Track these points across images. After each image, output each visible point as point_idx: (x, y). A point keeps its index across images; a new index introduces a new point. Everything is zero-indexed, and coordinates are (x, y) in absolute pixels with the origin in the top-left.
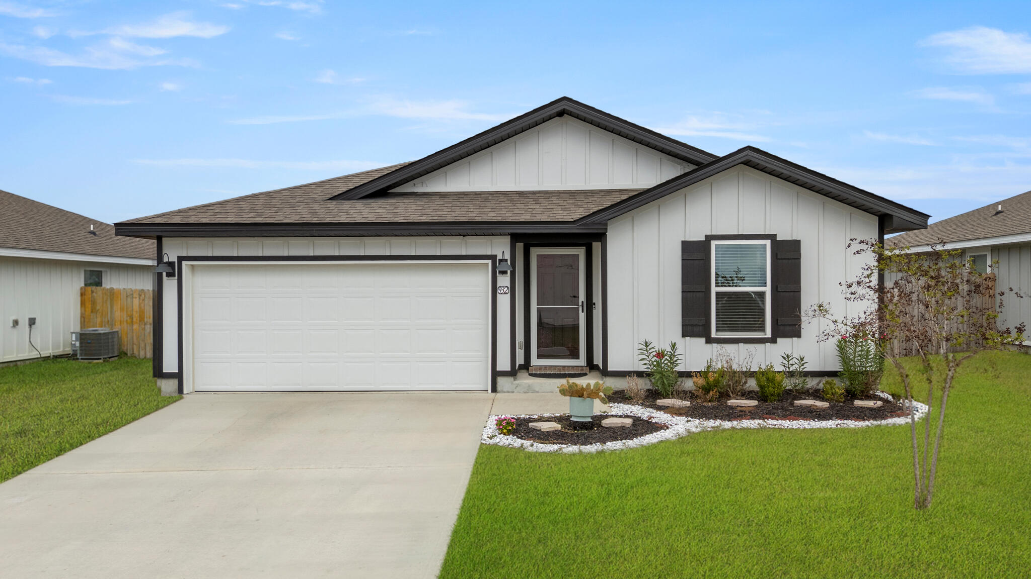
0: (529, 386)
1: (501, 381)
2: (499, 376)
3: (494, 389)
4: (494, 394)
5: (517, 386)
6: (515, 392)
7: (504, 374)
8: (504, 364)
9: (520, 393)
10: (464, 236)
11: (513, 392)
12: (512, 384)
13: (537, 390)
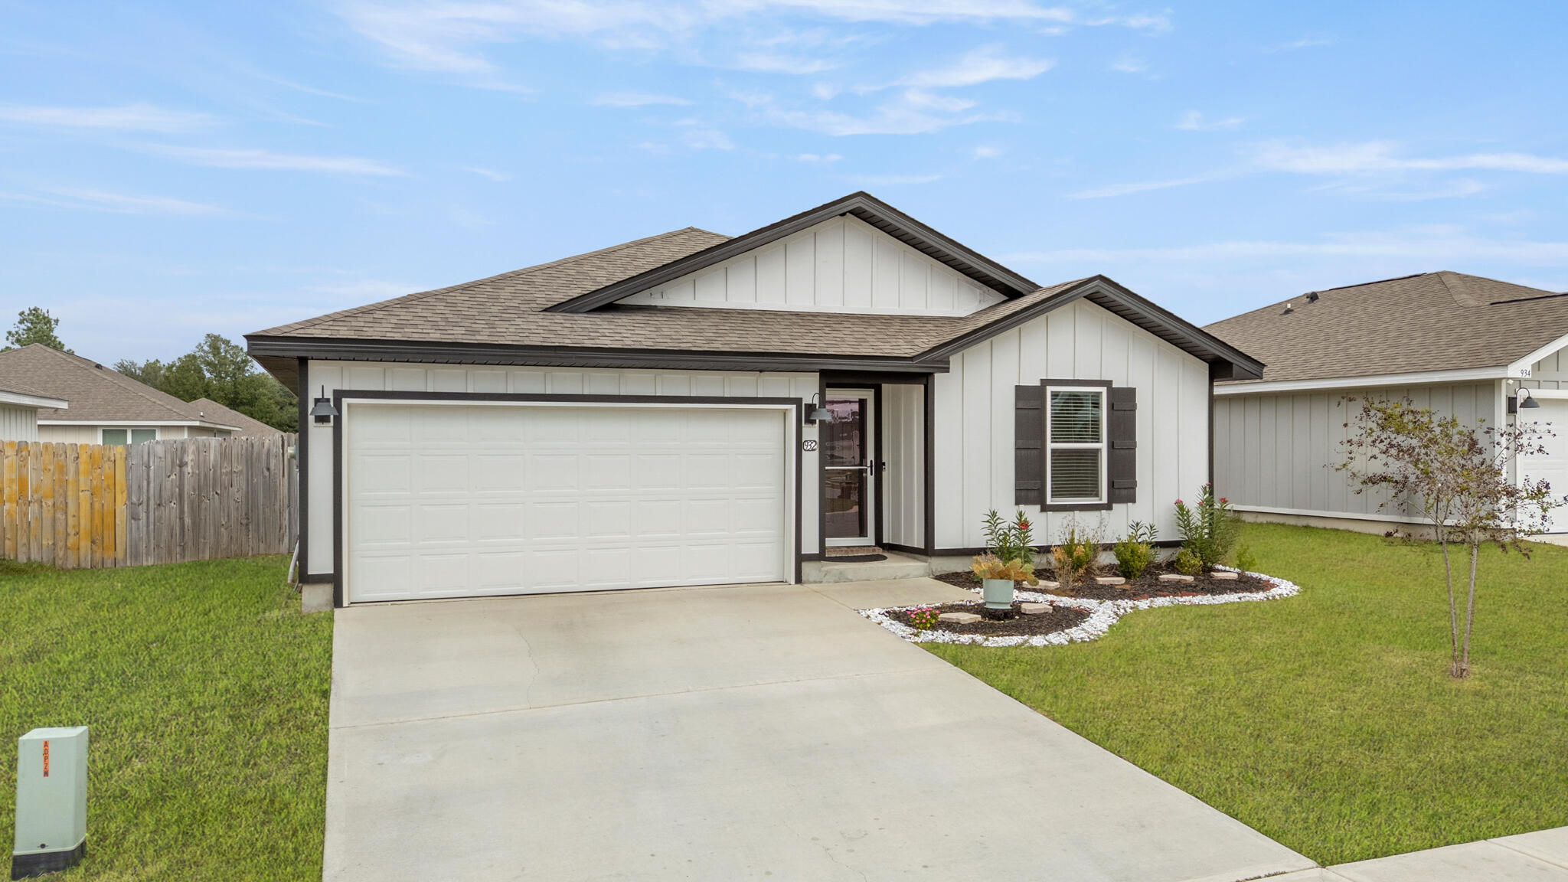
0: (841, 573)
1: (806, 567)
2: (804, 561)
3: (799, 580)
4: (799, 586)
5: (826, 574)
6: (824, 581)
7: (811, 558)
8: (811, 546)
9: (829, 582)
10: (761, 371)
11: (821, 582)
12: (820, 571)
13: (850, 577)
